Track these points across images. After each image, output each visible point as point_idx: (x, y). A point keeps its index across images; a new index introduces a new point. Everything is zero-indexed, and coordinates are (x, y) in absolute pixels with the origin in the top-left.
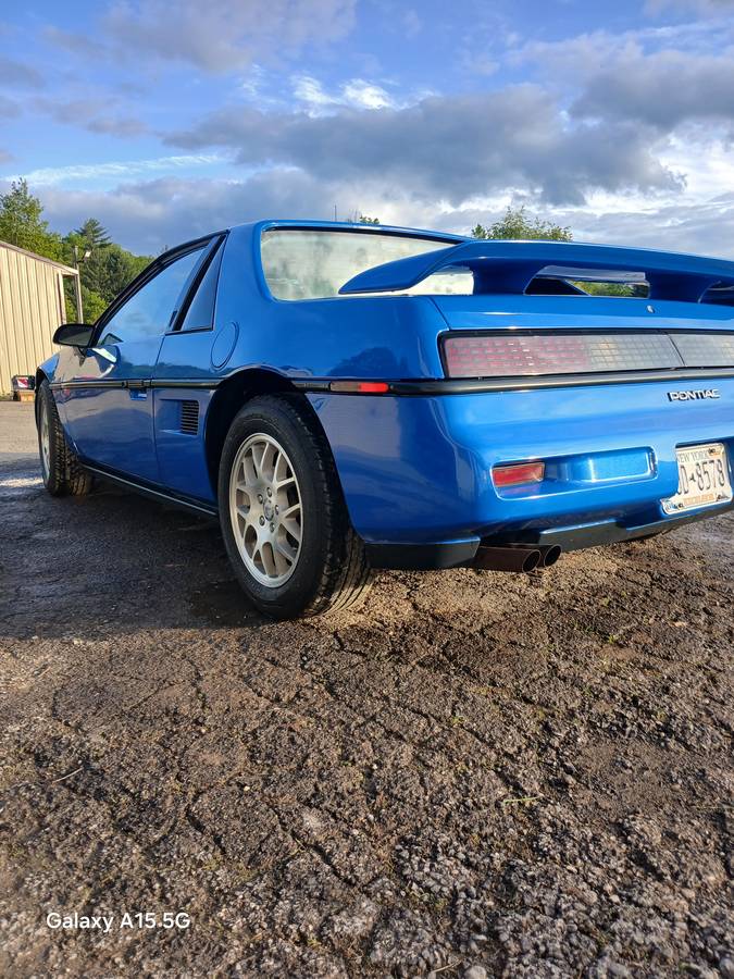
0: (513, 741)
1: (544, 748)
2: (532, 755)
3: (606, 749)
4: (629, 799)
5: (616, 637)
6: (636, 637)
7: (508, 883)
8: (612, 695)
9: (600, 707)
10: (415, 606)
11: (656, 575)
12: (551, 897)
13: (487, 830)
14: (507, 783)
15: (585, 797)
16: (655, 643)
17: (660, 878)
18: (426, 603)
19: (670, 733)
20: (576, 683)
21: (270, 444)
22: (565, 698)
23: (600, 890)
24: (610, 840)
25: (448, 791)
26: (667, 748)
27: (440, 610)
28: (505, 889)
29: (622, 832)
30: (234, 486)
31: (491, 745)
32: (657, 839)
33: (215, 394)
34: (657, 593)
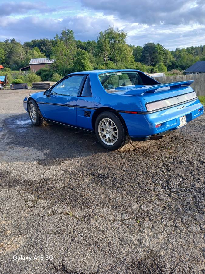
0: (160, 166)
1: (165, 166)
2: (163, 167)
3: (173, 165)
4: (178, 172)
5: (169, 149)
6: (172, 148)
7: (168, 182)
8: (172, 158)
9: (170, 160)
10: (133, 146)
11: (172, 137)
12: (173, 183)
13: (162, 177)
14: (161, 171)
15: (173, 172)
16: (176, 149)
17: (186, 180)
18: (135, 145)
19: (182, 162)
20: (166, 157)
21: (109, 120)
22: (165, 159)
23: (179, 182)
24: (178, 176)
25: (154, 173)
26: (182, 164)
27: (138, 146)
28: (167, 183)
29: (179, 175)
30: (99, 127)
31: (157, 167)
32: (184, 176)
33: (96, 111)
34: (173, 140)
